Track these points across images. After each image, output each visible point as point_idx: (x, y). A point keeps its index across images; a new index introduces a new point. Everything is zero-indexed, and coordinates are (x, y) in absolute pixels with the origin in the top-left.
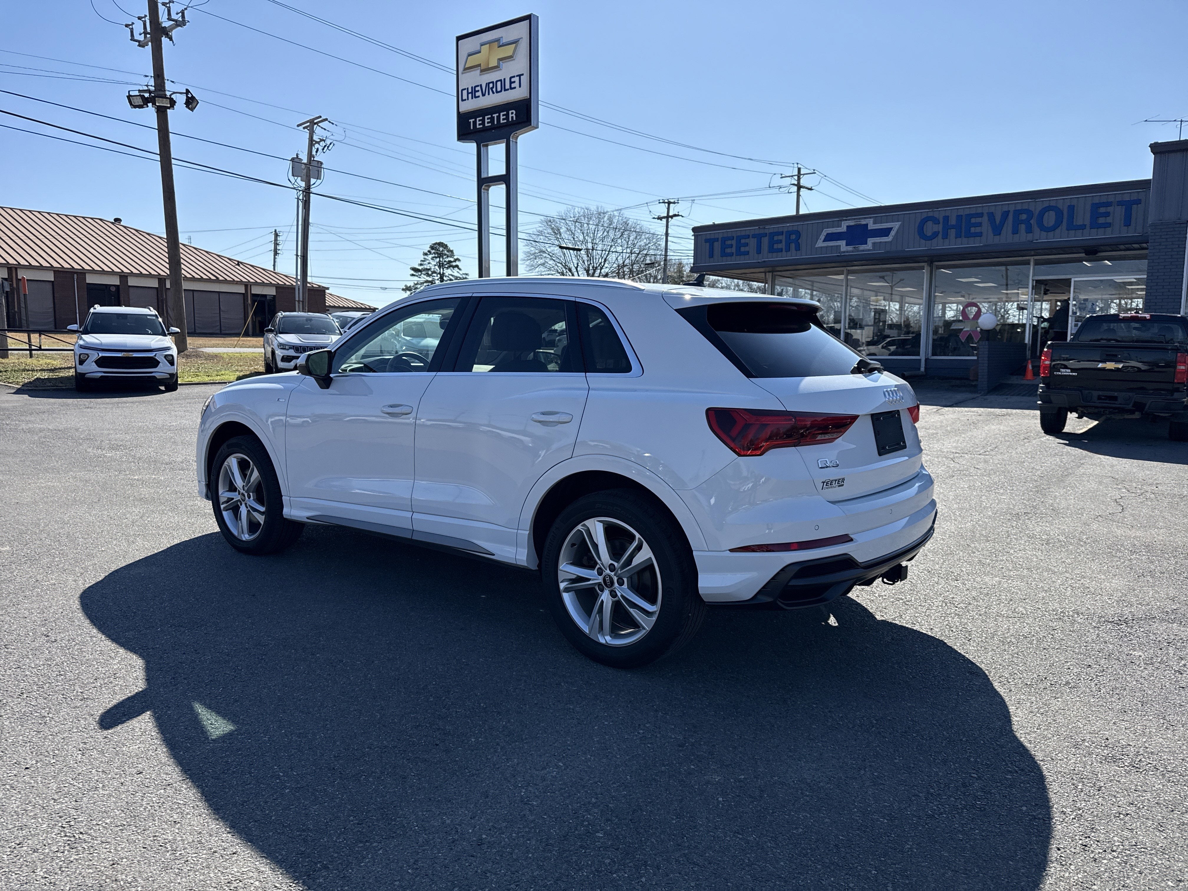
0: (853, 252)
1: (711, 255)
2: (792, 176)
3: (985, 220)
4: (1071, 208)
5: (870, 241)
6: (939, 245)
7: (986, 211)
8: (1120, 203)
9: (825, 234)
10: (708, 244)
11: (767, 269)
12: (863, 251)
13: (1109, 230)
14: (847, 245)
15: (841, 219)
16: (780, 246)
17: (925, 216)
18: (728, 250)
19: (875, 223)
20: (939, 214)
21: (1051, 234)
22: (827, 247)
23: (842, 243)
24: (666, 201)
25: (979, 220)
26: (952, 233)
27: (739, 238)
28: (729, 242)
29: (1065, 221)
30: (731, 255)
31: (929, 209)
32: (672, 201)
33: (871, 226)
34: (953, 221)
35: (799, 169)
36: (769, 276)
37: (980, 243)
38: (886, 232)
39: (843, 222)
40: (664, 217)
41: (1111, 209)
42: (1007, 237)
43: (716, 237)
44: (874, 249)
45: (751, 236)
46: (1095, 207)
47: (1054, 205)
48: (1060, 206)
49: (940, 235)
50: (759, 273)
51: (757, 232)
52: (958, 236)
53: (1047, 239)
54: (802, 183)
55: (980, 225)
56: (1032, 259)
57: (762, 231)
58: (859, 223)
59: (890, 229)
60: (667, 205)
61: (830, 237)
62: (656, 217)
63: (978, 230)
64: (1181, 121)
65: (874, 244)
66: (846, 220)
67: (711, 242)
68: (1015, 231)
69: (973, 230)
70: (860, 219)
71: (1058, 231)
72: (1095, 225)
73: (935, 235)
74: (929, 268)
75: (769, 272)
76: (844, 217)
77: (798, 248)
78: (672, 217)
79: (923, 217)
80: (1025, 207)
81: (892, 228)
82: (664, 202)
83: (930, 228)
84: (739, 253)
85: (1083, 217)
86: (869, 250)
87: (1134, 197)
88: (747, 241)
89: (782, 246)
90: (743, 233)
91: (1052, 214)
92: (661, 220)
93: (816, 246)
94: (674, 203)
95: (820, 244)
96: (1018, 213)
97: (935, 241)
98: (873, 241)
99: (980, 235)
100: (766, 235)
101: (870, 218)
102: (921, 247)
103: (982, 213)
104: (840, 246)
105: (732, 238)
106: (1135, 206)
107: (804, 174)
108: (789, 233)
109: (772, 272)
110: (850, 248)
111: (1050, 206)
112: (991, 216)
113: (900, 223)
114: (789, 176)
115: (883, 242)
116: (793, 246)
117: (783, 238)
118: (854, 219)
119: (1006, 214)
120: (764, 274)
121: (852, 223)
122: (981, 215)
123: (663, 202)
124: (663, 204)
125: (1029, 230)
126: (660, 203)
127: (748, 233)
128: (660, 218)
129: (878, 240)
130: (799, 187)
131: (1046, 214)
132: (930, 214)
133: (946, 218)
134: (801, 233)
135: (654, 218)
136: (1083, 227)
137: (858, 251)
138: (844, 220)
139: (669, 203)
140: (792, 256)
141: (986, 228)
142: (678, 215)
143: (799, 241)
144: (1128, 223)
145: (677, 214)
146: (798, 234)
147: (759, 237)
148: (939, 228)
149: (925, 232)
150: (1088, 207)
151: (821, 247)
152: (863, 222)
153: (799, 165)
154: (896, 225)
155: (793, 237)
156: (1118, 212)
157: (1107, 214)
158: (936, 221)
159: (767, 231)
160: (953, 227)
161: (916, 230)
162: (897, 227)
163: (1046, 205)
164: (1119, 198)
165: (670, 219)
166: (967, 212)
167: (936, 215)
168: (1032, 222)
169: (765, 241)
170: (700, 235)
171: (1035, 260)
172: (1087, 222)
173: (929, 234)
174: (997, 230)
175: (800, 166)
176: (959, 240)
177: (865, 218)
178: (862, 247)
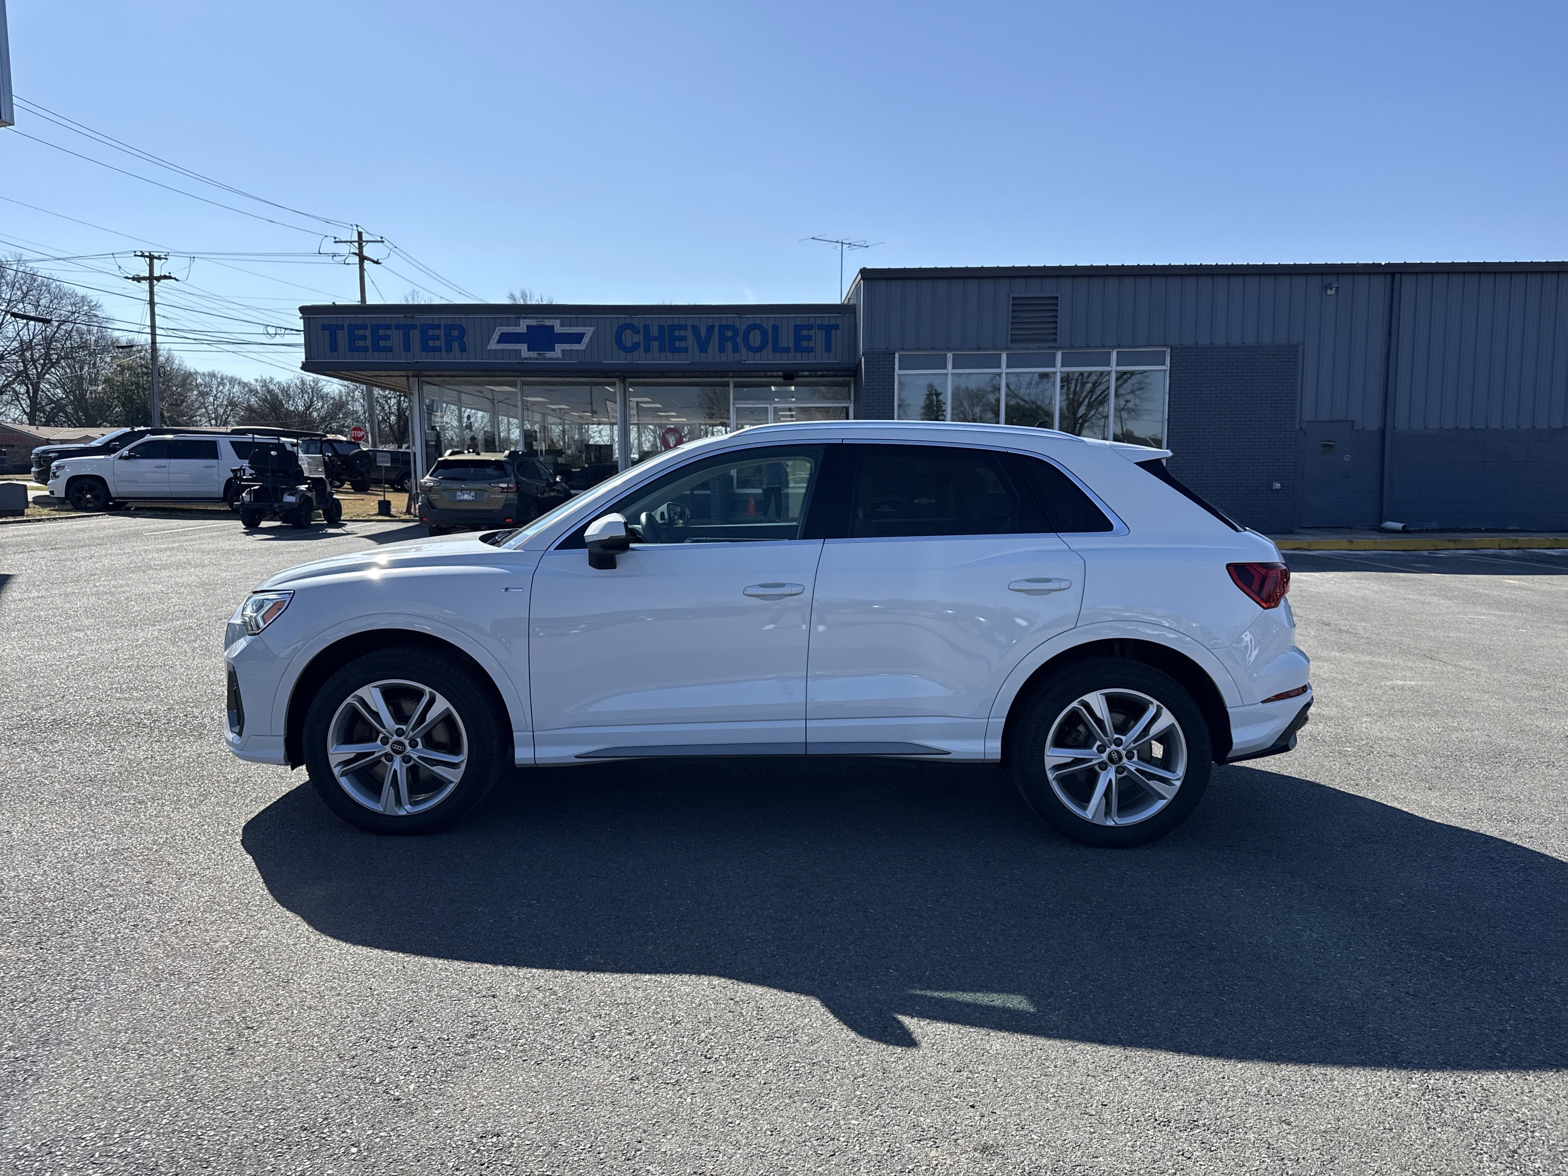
0: (537, 359)
1: (334, 348)
2: (351, 242)
3: (689, 333)
4: (775, 328)
5: (559, 347)
6: (640, 359)
7: (689, 323)
8: (820, 327)
9: (499, 333)
10: (327, 333)
11: (411, 373)
12: (551, 359)
13: (812, 355)
14: (529, 350)
15: (519, 316)
16: (437, 343)
17: (622, 322)
18: (361, 343)
19: (562, 325)
20: (639, 321)
21: (758, 355)
22: (502, 350)
23: (524, 347)
24: (147, 254)
25: (683, 333)
26: (655, 345)
27: (376, 328)
28: (361, 332)
29: (770, 344)
30: (365, 349)
31: (627, 314)
32: (156, 254)
33: (558, 329)
34: (655, 332)
35: (360, 234)
36: (414, 382)
37: (687, 360)
38: (578, 338)
39: (521, 321)
40: (145, 278)
41: (812, 333)
42: (713, 356)
43: (340, 322)
44: (564, 358)
45: (393, 327)
46: (798, 328)
47: (759, 323)
48: (764, 324)
49: (642, 348)
50: (400, 376)
51: (403, 322)
52: (662, 350)
53: (754, 360)
54: (366, 253)
55: (684, 338)
56: (731, 381)
57: (409, 321)
58: (542, 323)
59: (583, 335)
60: (147, 260)
61: (505, 338)
62: (130, 276)
63: (683, 344)
64: (842, 243)
65: (563, 351)
66: (525, 318)
67: (333, 330)
68: (722, 350)
69: (677, 344)
70: (543, 318)
71: (765, 352)
72: (799, 349)
73: (636, 346)
74: (622, 385)
75: (413, 376)
76: (523, 314)
77: (463, 349)
78: (159, 279)
79: (620, 324)
80: (730, 323)
81: (584, 334)
82: (143, 256)
83: (629, 338)
84: (376, 348)
85: (787, 339)
86: (558, 359)
87: (832, 322)
88: (388, 332)
89: (441, 343)
90: (381, 322)
91: (757, 332)
92: (139, 282)
93: (489, 348)
94: (159, 258)
95: (493, 345)
96: (723, 328)
97: (636, 353)
98: (562, 348)
99: (685, 350)
100: (414, 327)
101: (557, 318)
102: (622, 360)
103: (686, 326)
104: (520, 350)
105: (365, 327)
106: (833, 332)
107: (367, 242)
108: (450, 328)
109: (418, 376)
110: (534, 354)
111: (754, 324)
112: (695, 329)
113: (594, 328)
114: (346, 242)
115: (575, 350)
116: (456, 345)
117: (441, 333)
118: (536, 318)
119: (710, 329)
120: (406, 378)
121: (533, 322)
122: (685, 328)
123: (141, 256)
124: (142, 258)
125: (736, 350)
126: (135, 255)
127: (388, 322)
128: (138, 279)
129: (567, 347)
130: (362, 259)
131: (752, 332)
132: (629, 321)
133: (646, 327)
134: (466, 329)
135: (126, 278)
136: (787, 350)
137: (544, 359)
138: (523, 318)
139: (151, 258)
140: (456, 357)
141: (691, 343)
142: (170, 278)
143: (464, 339)
144: (828, 349)
145: (168, 275)
146: (463, 331)
147: (406, 329)
148: (639, 338)
149: (623, 340)
150: (792, 328)
151: (496, 350)
152: (548, 323)
153: (359, 228)
154: (589, 331)
155: (456, 333)
156: (819, 337)
157: (809, 338)
158: (636, 331)
159: (416, 322)
160: (655, 339)
161: (614, 340)
162: (590, 333)
163: (751, 322)
164: (819, 322)
165: (155, 282)
166: (670, 322)
167: (635, 323)
168: (738, 340)
169: (415, 335)
170: (313, 318)
171: (734, 382)
172: (791, 345)
173: (629, 345)
174: (703, 347)
175: (360, 230)
176: (663, 355)
177: (550, 318)
178: (549, 354)
